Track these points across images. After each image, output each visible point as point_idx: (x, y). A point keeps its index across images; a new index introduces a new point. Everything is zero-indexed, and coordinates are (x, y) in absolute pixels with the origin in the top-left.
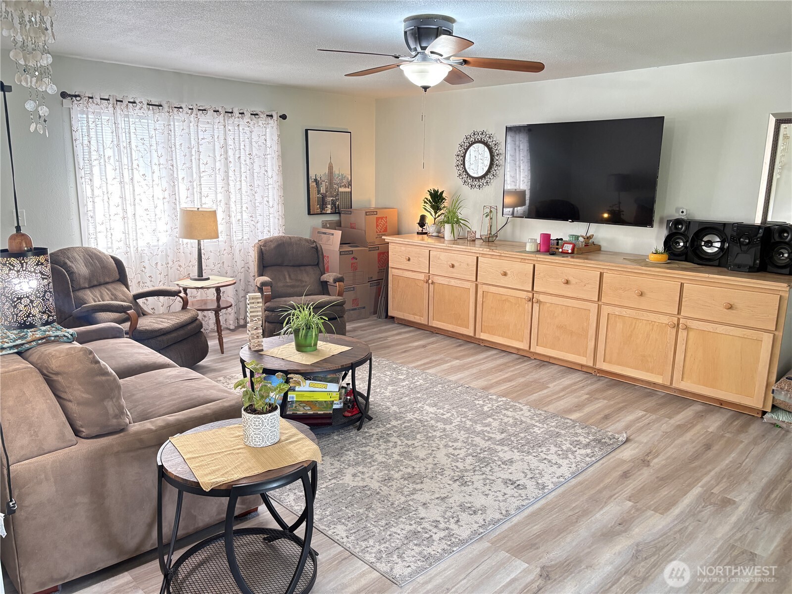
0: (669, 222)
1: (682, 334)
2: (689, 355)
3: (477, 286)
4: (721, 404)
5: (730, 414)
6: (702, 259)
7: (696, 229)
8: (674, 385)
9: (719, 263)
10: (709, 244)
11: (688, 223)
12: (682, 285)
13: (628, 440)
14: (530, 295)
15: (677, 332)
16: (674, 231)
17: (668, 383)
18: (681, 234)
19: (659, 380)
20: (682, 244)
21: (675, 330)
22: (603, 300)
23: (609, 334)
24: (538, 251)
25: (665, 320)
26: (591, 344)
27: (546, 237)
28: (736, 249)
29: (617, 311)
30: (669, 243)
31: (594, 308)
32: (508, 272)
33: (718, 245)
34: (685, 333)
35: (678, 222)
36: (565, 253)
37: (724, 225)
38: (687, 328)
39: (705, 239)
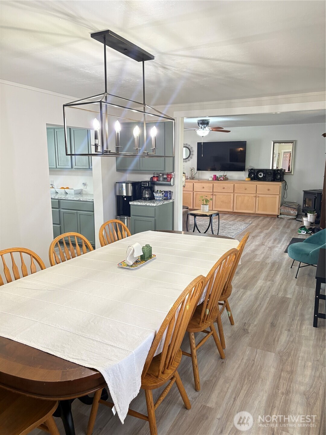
0: (249, 170)
1: (257, 198)
2: (259, 204)
3: (193, 193)
4: (268, 215)
5: (270, 218)
6: (259, 179)
7: (257, 171)
8: (256, 213)
9: (264, 179)
10: (261, 175)
11: (254, 170)
12: (257, 185)
13: (252, 223)
14: (212, 193)
15: (256, 198)
16: (251, 172)
17: (254, 212)
18: (252, 173)
19: (252, 212)
20: (253, 176)
21: (255, 198)
22: (235, 192)
23: (237, 202)
24: (213, 180)
25: (253, 195)
26: (232, 205)
27: (215, 176)
28: (267, 176)
29: (239, 194)
30: (249, 176)
31: (232, 194)
32: (204, 187)
33: (263, 175)
34: (258, 198)
35: (252, 169)
36: (221, 180)
37: (264, 169)
38: (258, 197)
39: (259, 174)
